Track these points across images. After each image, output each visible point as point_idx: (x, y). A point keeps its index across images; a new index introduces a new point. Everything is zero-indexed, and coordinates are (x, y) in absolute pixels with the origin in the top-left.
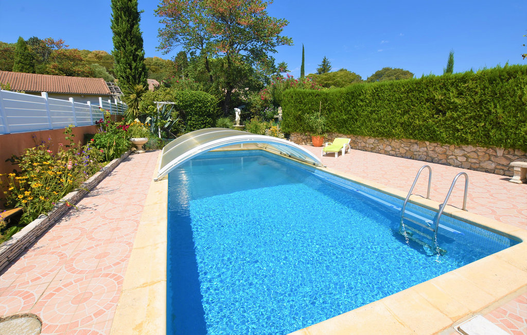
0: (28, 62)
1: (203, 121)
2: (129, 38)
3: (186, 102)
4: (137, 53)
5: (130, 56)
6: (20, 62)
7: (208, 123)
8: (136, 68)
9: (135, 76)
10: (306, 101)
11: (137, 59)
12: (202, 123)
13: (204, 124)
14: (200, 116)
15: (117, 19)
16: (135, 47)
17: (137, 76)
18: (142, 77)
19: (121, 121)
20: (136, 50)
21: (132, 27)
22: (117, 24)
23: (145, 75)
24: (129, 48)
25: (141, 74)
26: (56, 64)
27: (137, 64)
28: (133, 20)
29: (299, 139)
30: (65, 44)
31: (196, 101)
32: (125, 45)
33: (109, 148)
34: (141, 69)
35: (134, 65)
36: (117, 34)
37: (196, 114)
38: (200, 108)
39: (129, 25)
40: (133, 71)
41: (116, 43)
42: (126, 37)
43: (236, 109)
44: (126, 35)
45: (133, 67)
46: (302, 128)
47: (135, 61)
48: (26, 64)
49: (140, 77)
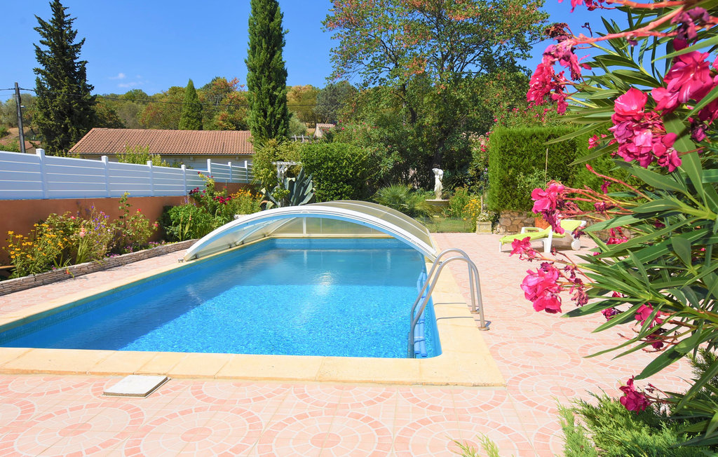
0: (195, 114)
1: (337, 190)
2: (267, 74)
3: (312, 161)
4: (275, 93)
5: (266, 98)
6: (187, 115)
7: (345, 192)
8: (273, 115)
9: (269, 126)
10: (524, 149)
11: (275, 102)
12: (335, 193)
13: (339, 194)
14: (333, 182)
15: (254, 48)
16: (272, 84)
17: (273, 126)
18: (280, 127)
19: (222, 190)
20: (274, 88)
21: (272, 55)
22: (253, 55)
23: (285, 124)
24: (265, 87)
25: (279, 122)
26: (225, 113)
27: (274, 108)
28: (274, 47)
29: (516, 223)
30: (240, 84)
31: (326, 159)
32: (260, 83)
33: (184, 224)
34: (279, 116)
35: (270, 110)
36: (252, 69)
37: (327, 180)
38: (333, 169)
39: (268, 56)
40: (268, 119)
41: (249, 82)
42: (262, 72)
43: (435, 170)
44: (262, 70)
45: (268, 113)
46: (516, 201)
47: (272, 104)
48: (193, 118)
49: (277, 127)
